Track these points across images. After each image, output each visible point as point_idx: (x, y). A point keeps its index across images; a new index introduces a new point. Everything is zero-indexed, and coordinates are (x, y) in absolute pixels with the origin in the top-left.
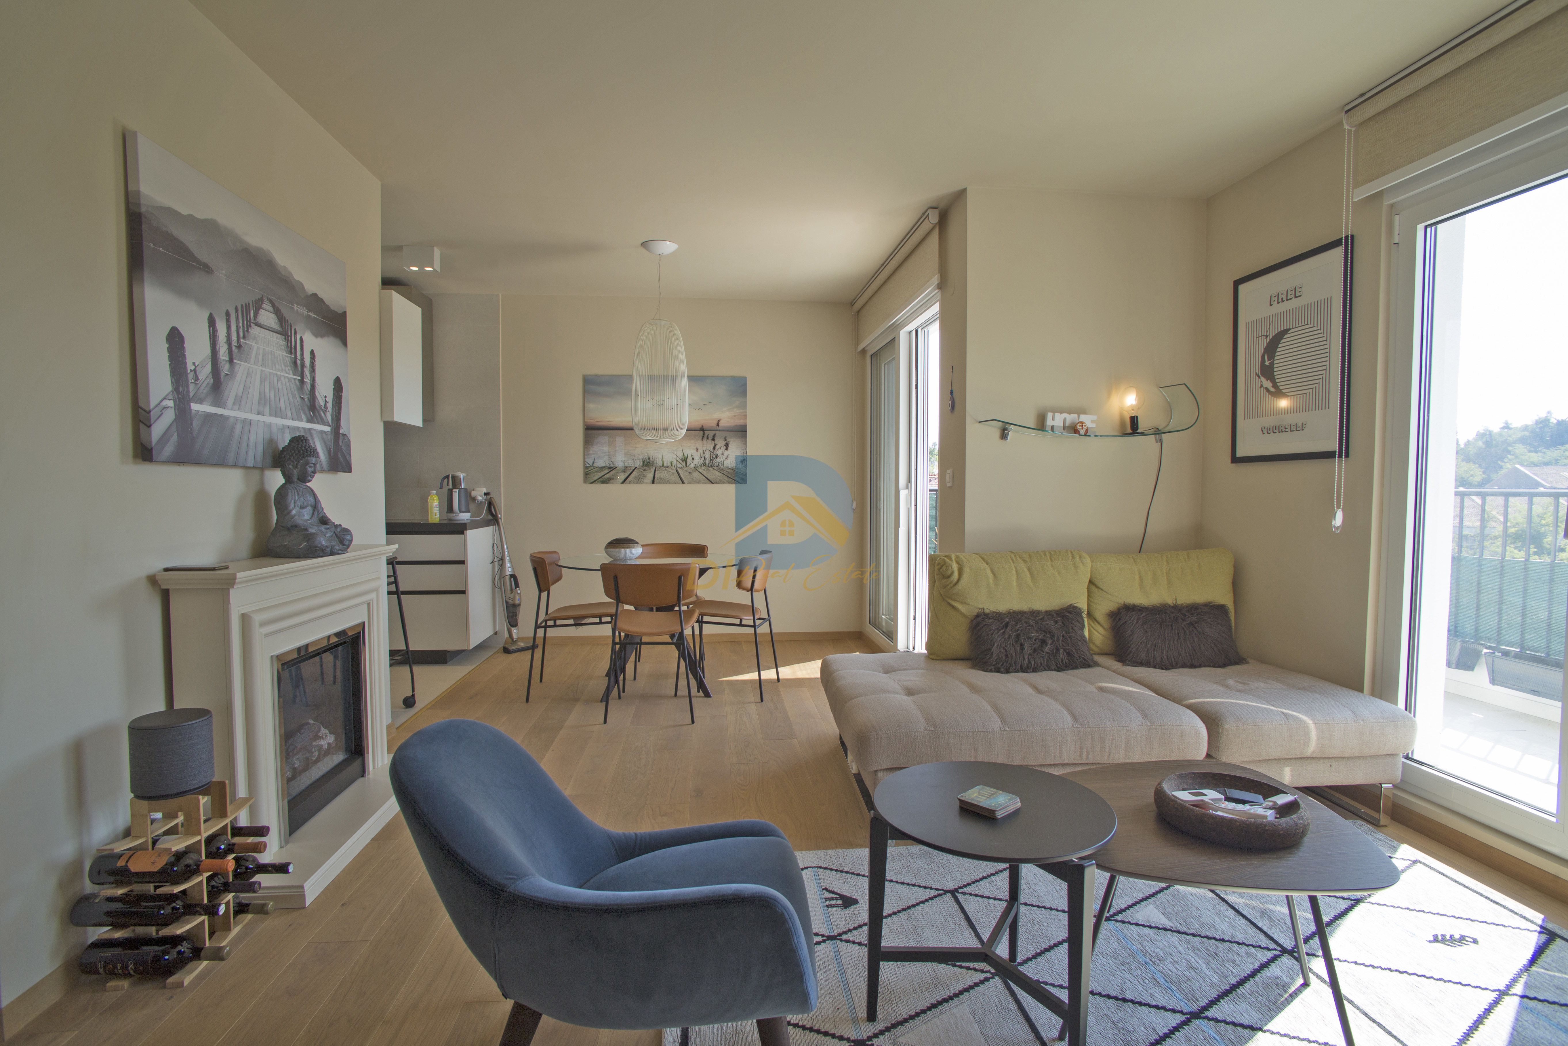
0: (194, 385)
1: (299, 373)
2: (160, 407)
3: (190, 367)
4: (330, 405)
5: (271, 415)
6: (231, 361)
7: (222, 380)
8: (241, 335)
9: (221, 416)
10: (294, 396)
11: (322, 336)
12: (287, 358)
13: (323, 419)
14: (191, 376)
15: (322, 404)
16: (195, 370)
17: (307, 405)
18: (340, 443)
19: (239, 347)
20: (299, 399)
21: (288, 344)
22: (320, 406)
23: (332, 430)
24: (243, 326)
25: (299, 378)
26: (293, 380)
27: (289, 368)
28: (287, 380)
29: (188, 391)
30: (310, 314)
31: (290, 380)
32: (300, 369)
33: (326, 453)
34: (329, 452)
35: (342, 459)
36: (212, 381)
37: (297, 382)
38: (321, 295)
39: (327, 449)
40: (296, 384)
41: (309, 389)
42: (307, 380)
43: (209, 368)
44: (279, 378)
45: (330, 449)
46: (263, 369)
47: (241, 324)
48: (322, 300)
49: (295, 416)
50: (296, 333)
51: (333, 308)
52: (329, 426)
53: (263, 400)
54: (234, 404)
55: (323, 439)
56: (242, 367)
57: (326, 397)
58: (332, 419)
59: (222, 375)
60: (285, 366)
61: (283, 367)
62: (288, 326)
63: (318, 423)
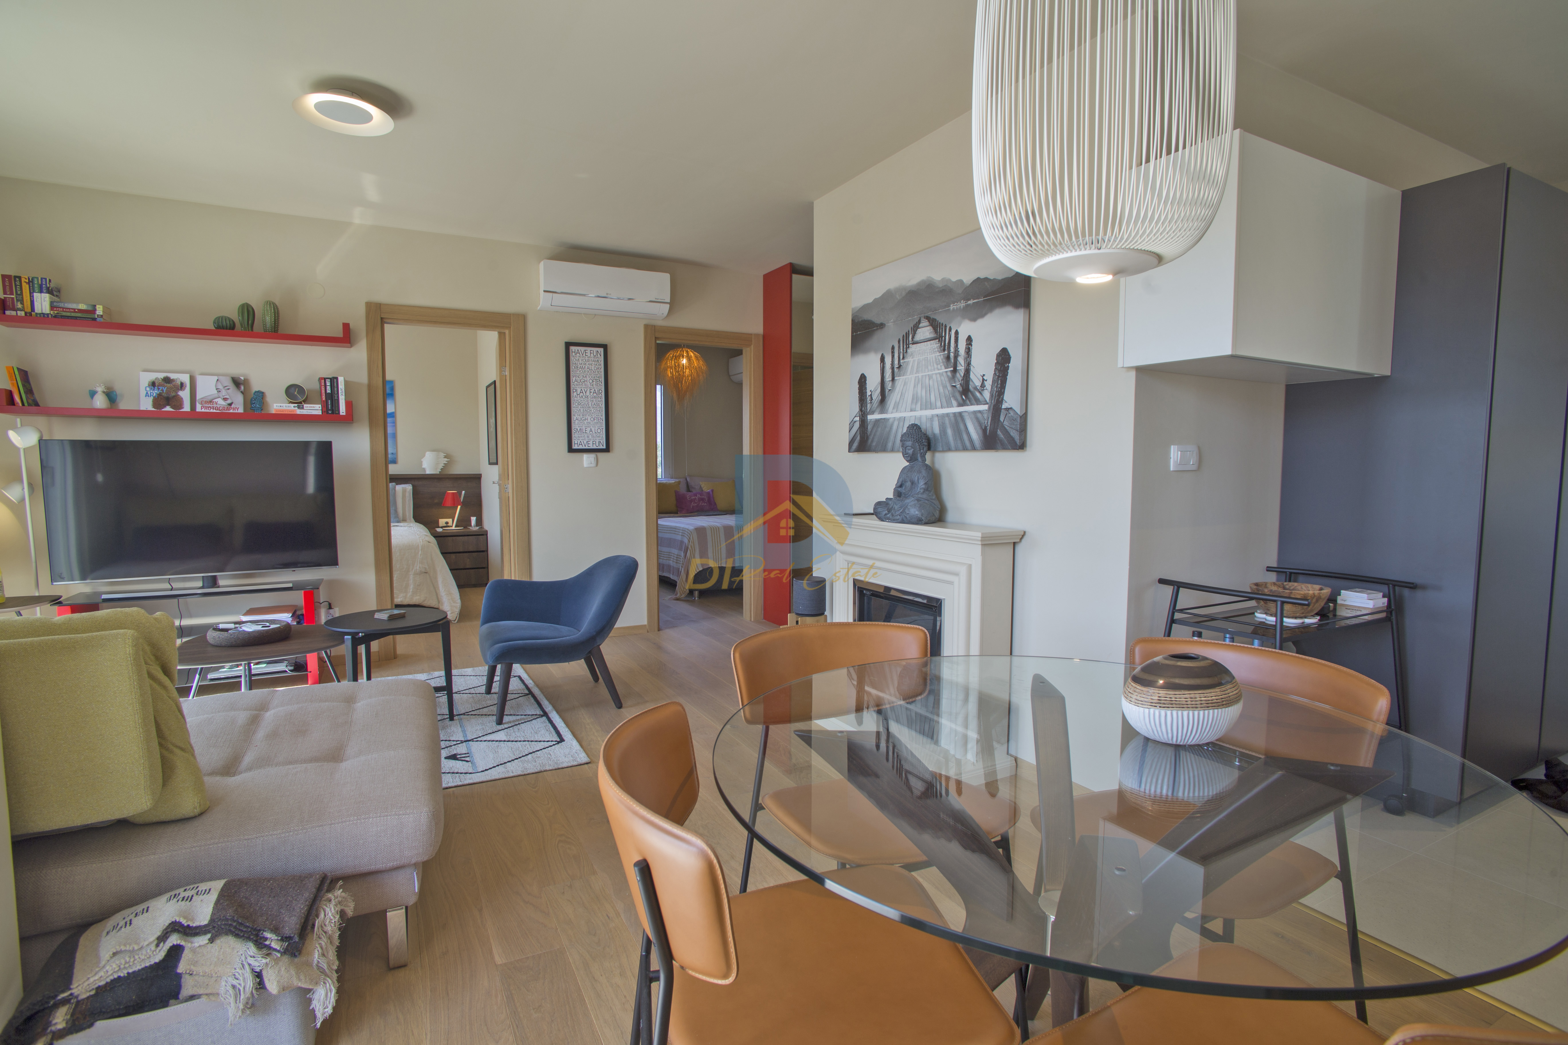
0: (870, 404)
1: (952, 364)
2: (853, 422)
3: (869, 393)
4: (988, 384)
5: (921, 409)
6: (893, 379)
7: (886, 395)
8: (901, 357)
9: (884, 419)
10: (945, 387)
11: (982, 316)
12: (939, 357)
13: (979, 399)
14: (869, 399)
15: (978, 383)
16: (871, 395)
17: (959, 391)
18: (1002, 419)
19: (900, 367)
20: (949, 388)
21: (941, 344)
22: (976, 388)
23: (989, 408)
24: (903, 350)
25: (952, 369)
26: (944, 374)
27: (941, 364)
28: (938, 376)
29: (867, 409)
30: (969, 302)
31: (941, 374)
32: (952, 361)
33: (980, 432)
34: (984, 431)
35: (1002, 436)
36: (880, 397)
37: (949, 374)
38: (982, 276)
39: (981, 428)
40: (948, 376)
41: (962, 375)
42: (961, 368)
43: (879, 390)
44: (930, 377)
45: (986, 427)
46: (917, 375)
47: (902, 350)
48: (986, 279)
49: (945, 404)
50: (950, 330)
51: (1000, 278)
52: (987, 404)
53: (915, 399)
54: (893, 408)
55: (977, 419)
56: (900, 380)
57: (984, 375)
58: (992, 396)
59: (887, 391)
60: (937, 364)
61: (935, 366)
62: (942, 329)
63: (972, 404)
